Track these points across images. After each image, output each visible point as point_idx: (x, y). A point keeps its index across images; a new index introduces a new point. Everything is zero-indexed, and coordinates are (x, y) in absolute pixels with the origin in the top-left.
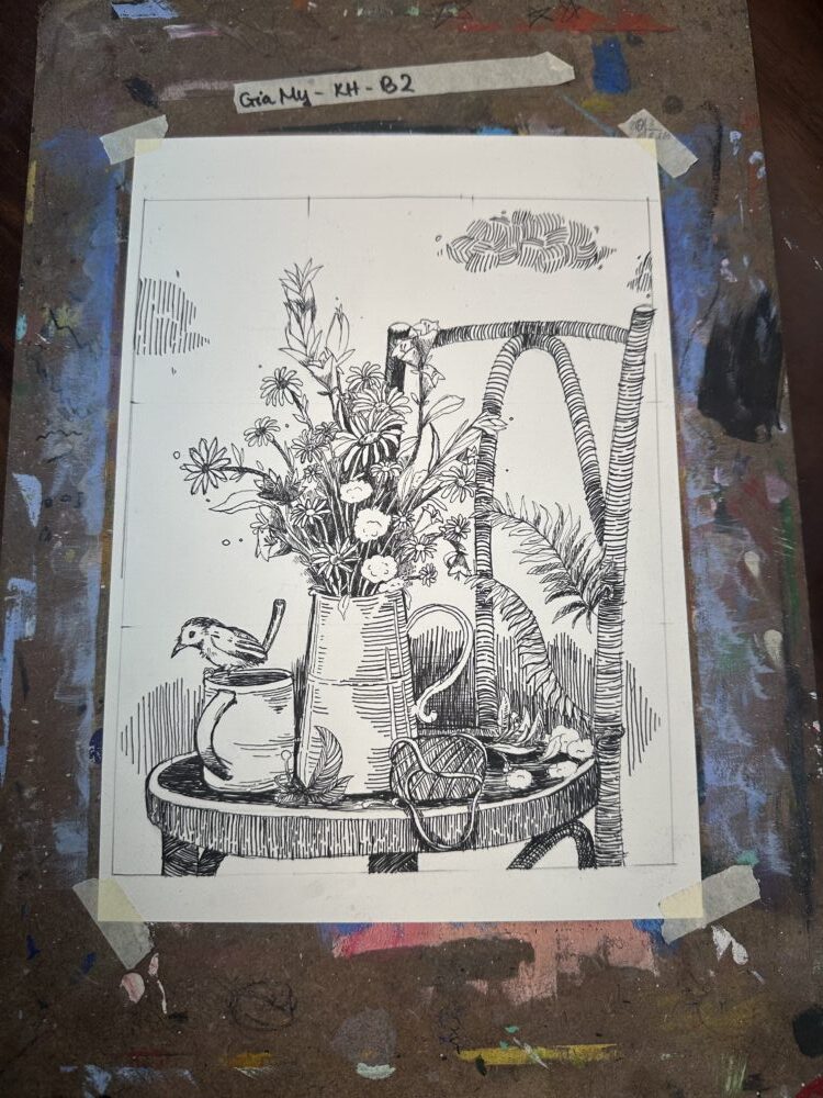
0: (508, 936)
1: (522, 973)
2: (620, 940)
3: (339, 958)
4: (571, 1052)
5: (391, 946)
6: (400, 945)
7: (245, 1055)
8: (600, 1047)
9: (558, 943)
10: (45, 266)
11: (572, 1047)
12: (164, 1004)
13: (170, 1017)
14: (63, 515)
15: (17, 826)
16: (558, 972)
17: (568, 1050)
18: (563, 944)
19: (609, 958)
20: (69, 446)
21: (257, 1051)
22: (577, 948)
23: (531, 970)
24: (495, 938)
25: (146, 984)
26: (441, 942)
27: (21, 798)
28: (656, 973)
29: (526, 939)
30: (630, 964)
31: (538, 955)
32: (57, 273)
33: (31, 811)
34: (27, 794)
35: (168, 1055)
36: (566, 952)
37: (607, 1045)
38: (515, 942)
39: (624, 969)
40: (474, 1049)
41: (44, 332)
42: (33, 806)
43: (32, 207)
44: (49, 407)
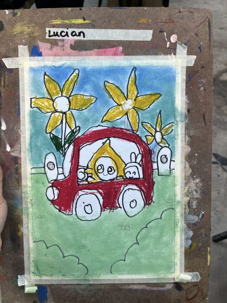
0: (77, 51)
1: (73, 42)
2: (48, 50)
3: (120, 46)
4: (61, 22)
5: (107, 49)
6: (105, 50)
7: (144, 22)
8: (54, 23)
9: (64, 49)
10: (204, 234)
11: (61, 23)
12: (165, 35)
13: (164, 32)
14: (195, 163)
15: (205, 80)
16: (64, 42)
17: (62, 23)
18: (62, 49)
19: (50, 45)
20: (195, 182)
21: (141, 23)
22: (59, 48)
23: (71, 43)
24: (80, 51)
25: (170, 40)
26: (94, 50)
27: (204, 88)
28: (38, 41)
29: (72, 50)
30: (45, 43)
31: (69, 46)
32: (200, 232)
33: (201, 84)
34: (203, 88)
35: (164, 22)
36: (62, 47)
37: (52, 23)
38: (75, 50)
39: (47, 42)
40: (86, 23)
41: (203, 215)
42: (201, 85)
43: (208, 251)
44: (201, 193)
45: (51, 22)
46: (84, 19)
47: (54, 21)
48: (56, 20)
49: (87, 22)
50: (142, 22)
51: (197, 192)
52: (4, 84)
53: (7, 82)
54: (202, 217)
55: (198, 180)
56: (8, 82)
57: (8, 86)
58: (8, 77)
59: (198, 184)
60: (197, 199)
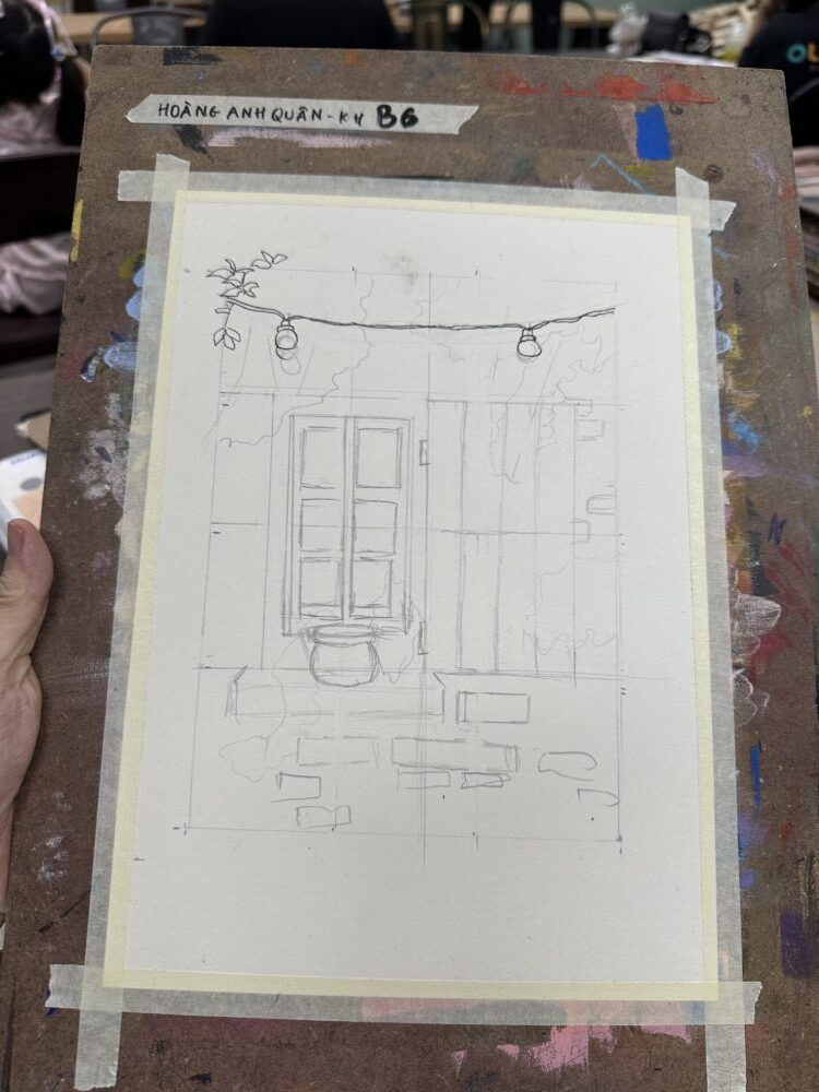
1: (554, 1039)
15: (40, 876)
16: (590, 1037)
19: (641, 1024)
20: (107, 487)
23: (561, 1036)
28: (688, 1042)
30: (663, 1031)
33: (56, 861)
39: (655, 1036)
41: (84, 370)
42: (58, 856)
43: (77, 246)
44: (88, 447)
51: (101, 451)
52: (811, 868)
53: (802, 878)
54: (89, 360)
55: (95, 492)
56: (798, 878)
57: (798, 862)
58: (799, 895)
59: (95, 477)
60: (102, 427)
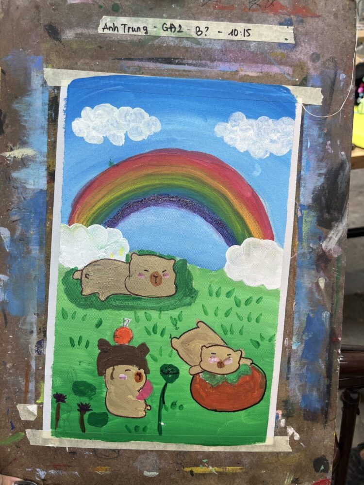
4: (227, 469)
7: (99, 467)
11: (228, 467)
12: (67, 448)
35: (69, 466)
37: (241, 467)
40: (190, 467)
45: (241, 469)
46: (191, 472)
47: (238, 471)
48: (234, 472)
49: (188, 469)
50: (103, 468)
